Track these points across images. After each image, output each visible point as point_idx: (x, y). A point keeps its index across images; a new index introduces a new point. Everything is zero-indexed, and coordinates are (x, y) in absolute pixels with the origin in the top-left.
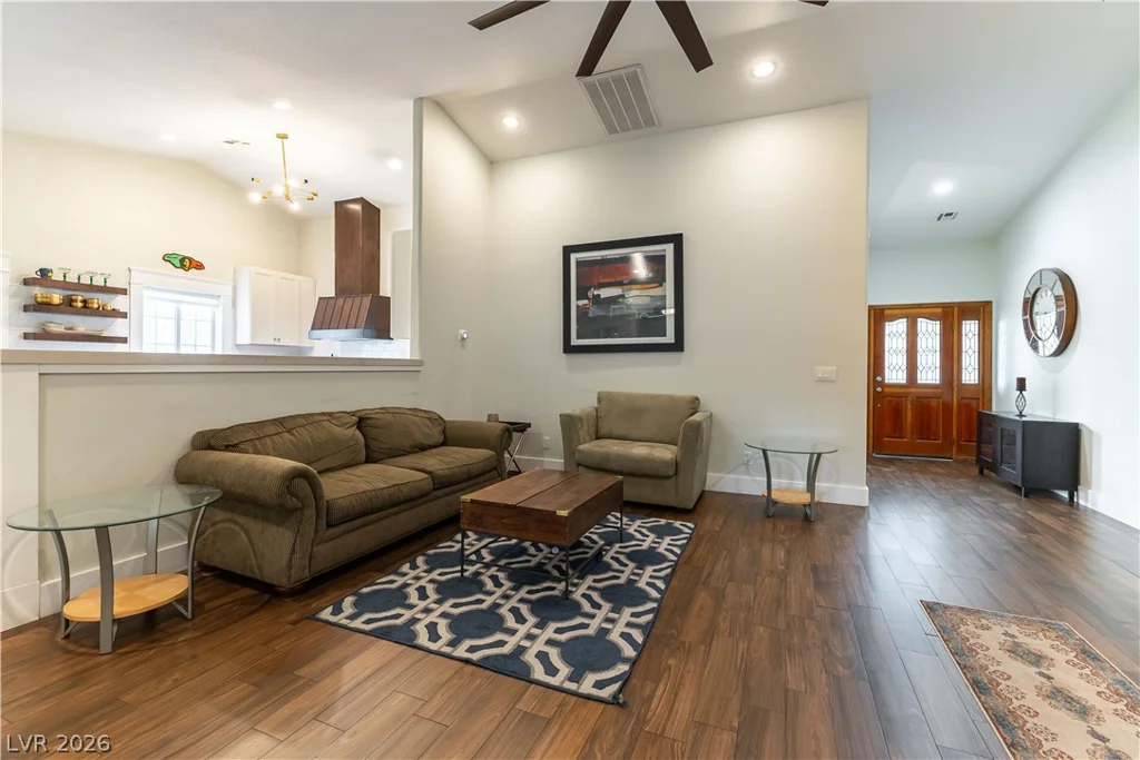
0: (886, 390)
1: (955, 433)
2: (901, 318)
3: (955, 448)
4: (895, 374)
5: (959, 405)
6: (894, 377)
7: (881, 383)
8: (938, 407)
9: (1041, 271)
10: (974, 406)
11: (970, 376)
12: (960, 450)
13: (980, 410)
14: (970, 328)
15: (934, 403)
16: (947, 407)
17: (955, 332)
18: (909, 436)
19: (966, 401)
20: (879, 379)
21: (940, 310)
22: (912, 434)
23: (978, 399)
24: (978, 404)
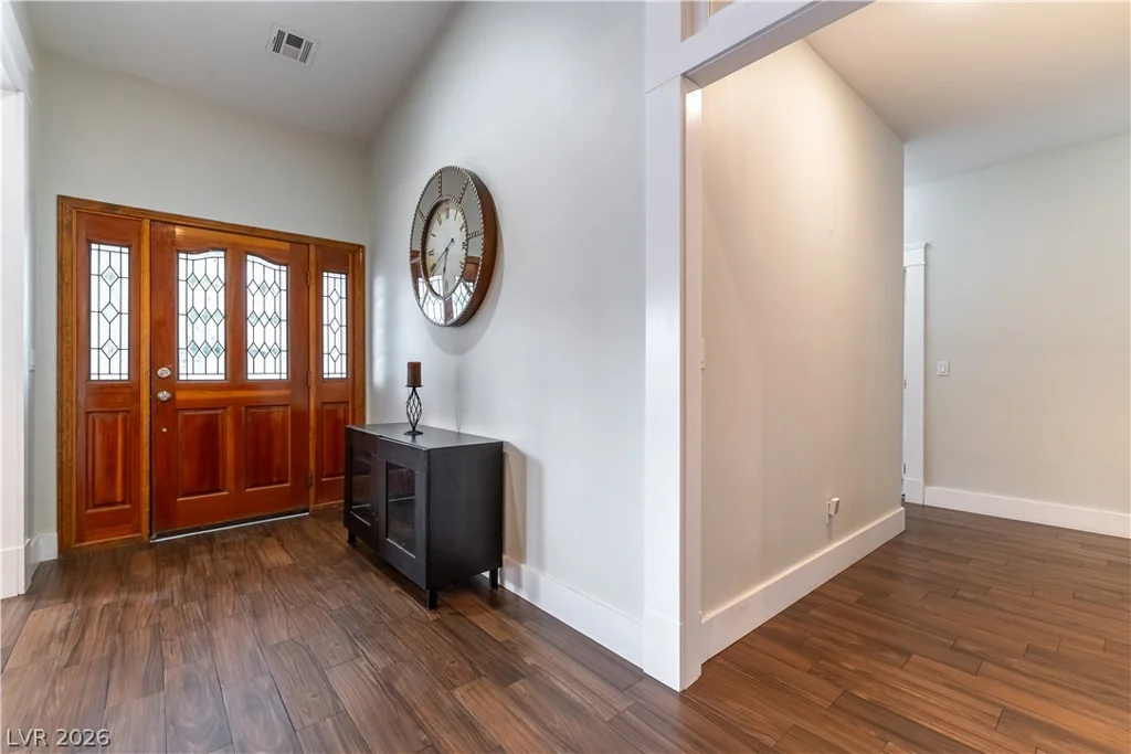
0: (181, 396)
1: (312, 465)
2: (215, 249)
3: (312, 490)
4: (201, 362)
5: (319, 414)
6: (199, 368)
7: (172, 383)
8: (284, 419)
9: (441, 171)
10: (341, 414)
11: (335, 366)
12: (320, 494)
13: (350, 426)
14: (334, 286)
15: (277, 414)
16: (300, 418)
17: (312, 289)
18: (230, 484)
19: (329, 407)
20: (164, 372)
21: (286, 246)
22: (237, 479)
23: (347, 402)
24: (346, 411)
